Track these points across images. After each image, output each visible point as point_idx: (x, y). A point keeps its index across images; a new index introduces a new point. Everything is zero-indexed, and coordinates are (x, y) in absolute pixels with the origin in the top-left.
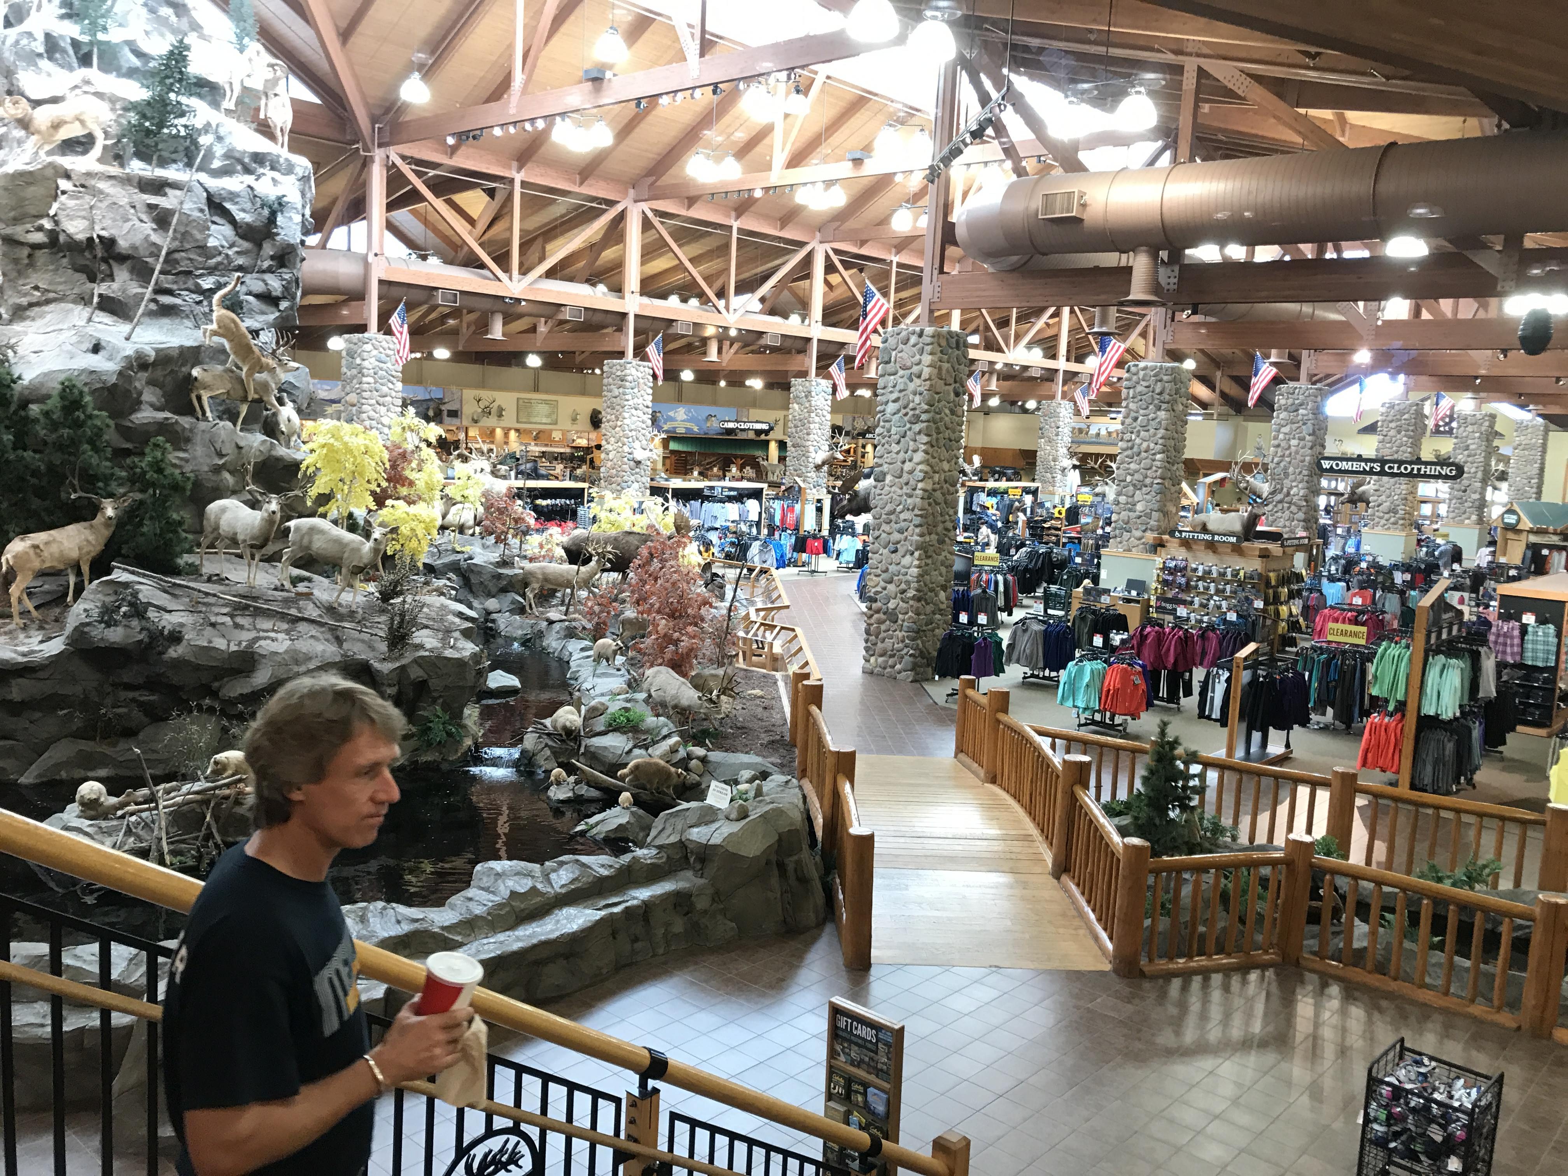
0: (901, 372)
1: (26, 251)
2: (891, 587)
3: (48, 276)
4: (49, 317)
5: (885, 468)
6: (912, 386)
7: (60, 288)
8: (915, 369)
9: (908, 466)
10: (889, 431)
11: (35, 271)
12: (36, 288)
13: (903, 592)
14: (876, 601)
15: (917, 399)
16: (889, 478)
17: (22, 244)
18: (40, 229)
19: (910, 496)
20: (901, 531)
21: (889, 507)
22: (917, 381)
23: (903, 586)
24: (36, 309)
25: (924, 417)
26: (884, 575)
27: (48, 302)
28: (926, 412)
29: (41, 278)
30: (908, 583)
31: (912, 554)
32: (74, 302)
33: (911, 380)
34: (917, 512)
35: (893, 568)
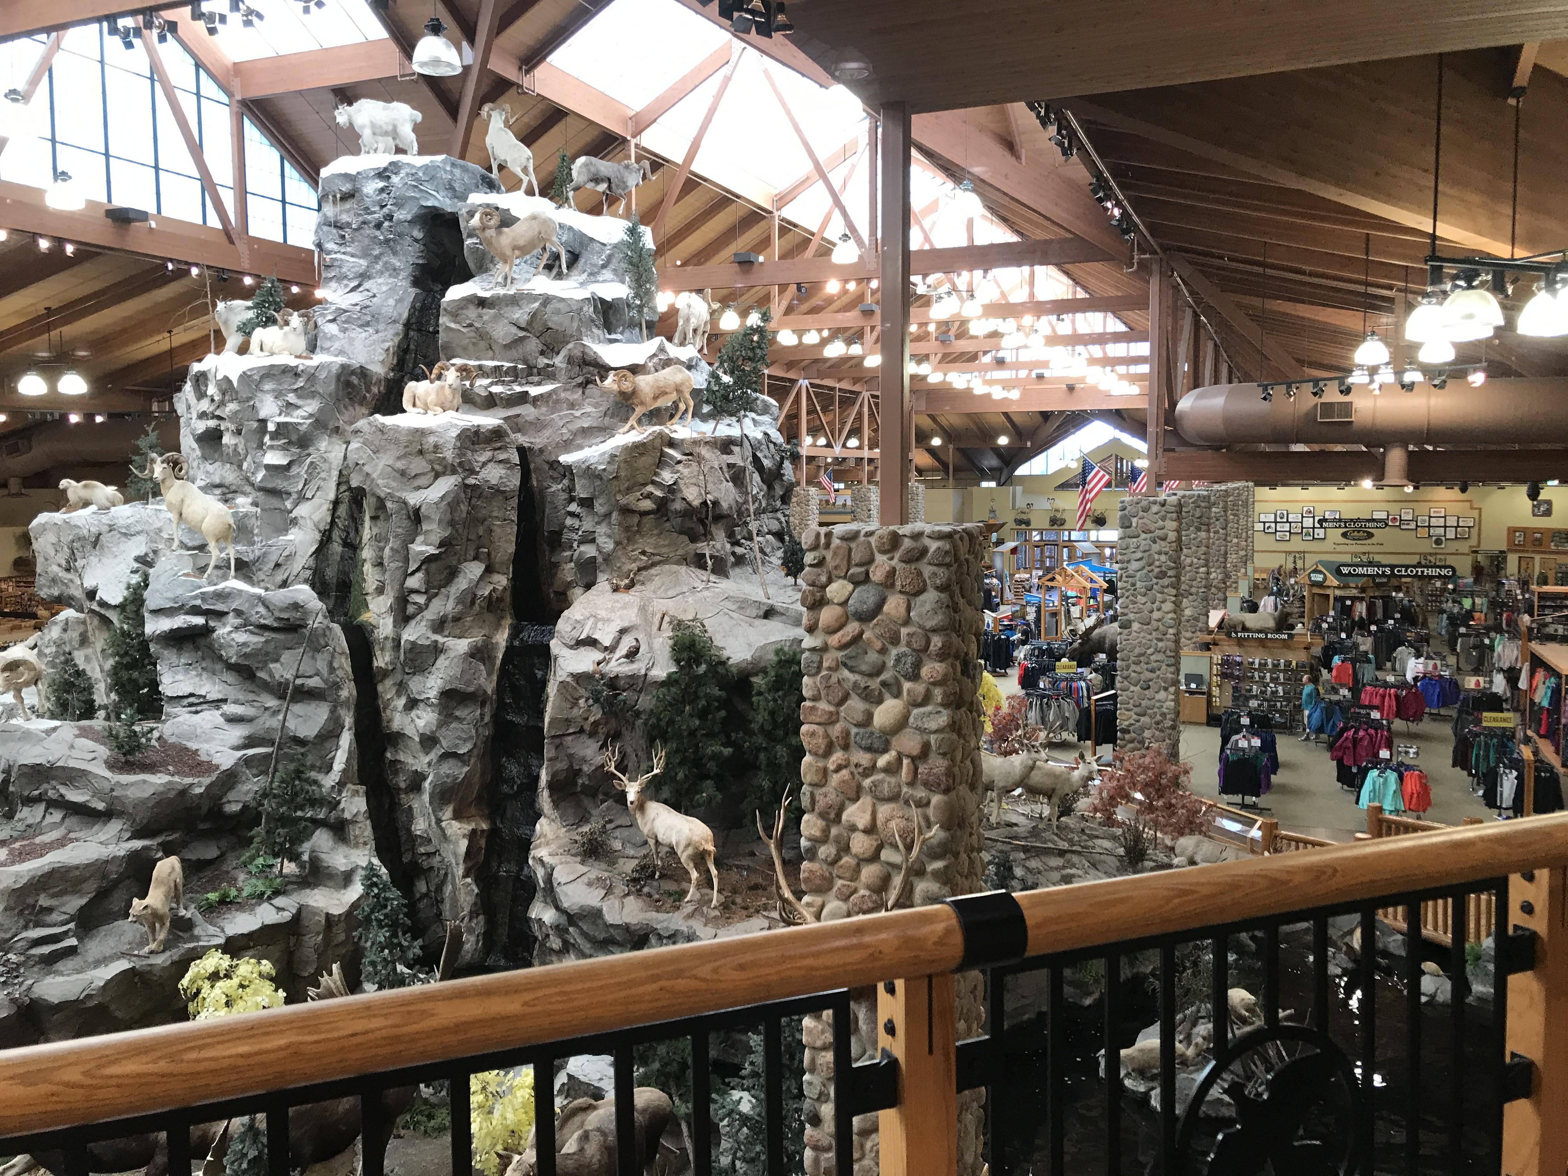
0: (1143, 536)
1: (636, 519)
2: (1145, 720)
3: (652, 540)
4: (657, 581)
5: (1131, 616)
6: (1156, 547)
7: (664, 550)
8: (1159, 533)
9: (1156, 615)
10: (1133, 585)
11: (643, 536)
12: (643, 553)
13: (1158, 723)
14: (1129, 732)
15: (1163, 558)
16: (1136, 626)
17: (633, 512)
18: (649, 496)
19: (1161, 640)
20: (1152, 671)
21: (1137, 651)
22: (1163, 543)
23: (1158, 718)
24: (644, 573)
25: (1170, 573)
26: (1136, 710)
27: (653, 565)
28: (1171, 569)
29: (648, 543)
30: (1164, 715)
31: (1166, 689)
32: (678, 563)
33: (1155, 542)
34: (1168, 653)
35: (1144, 703)
